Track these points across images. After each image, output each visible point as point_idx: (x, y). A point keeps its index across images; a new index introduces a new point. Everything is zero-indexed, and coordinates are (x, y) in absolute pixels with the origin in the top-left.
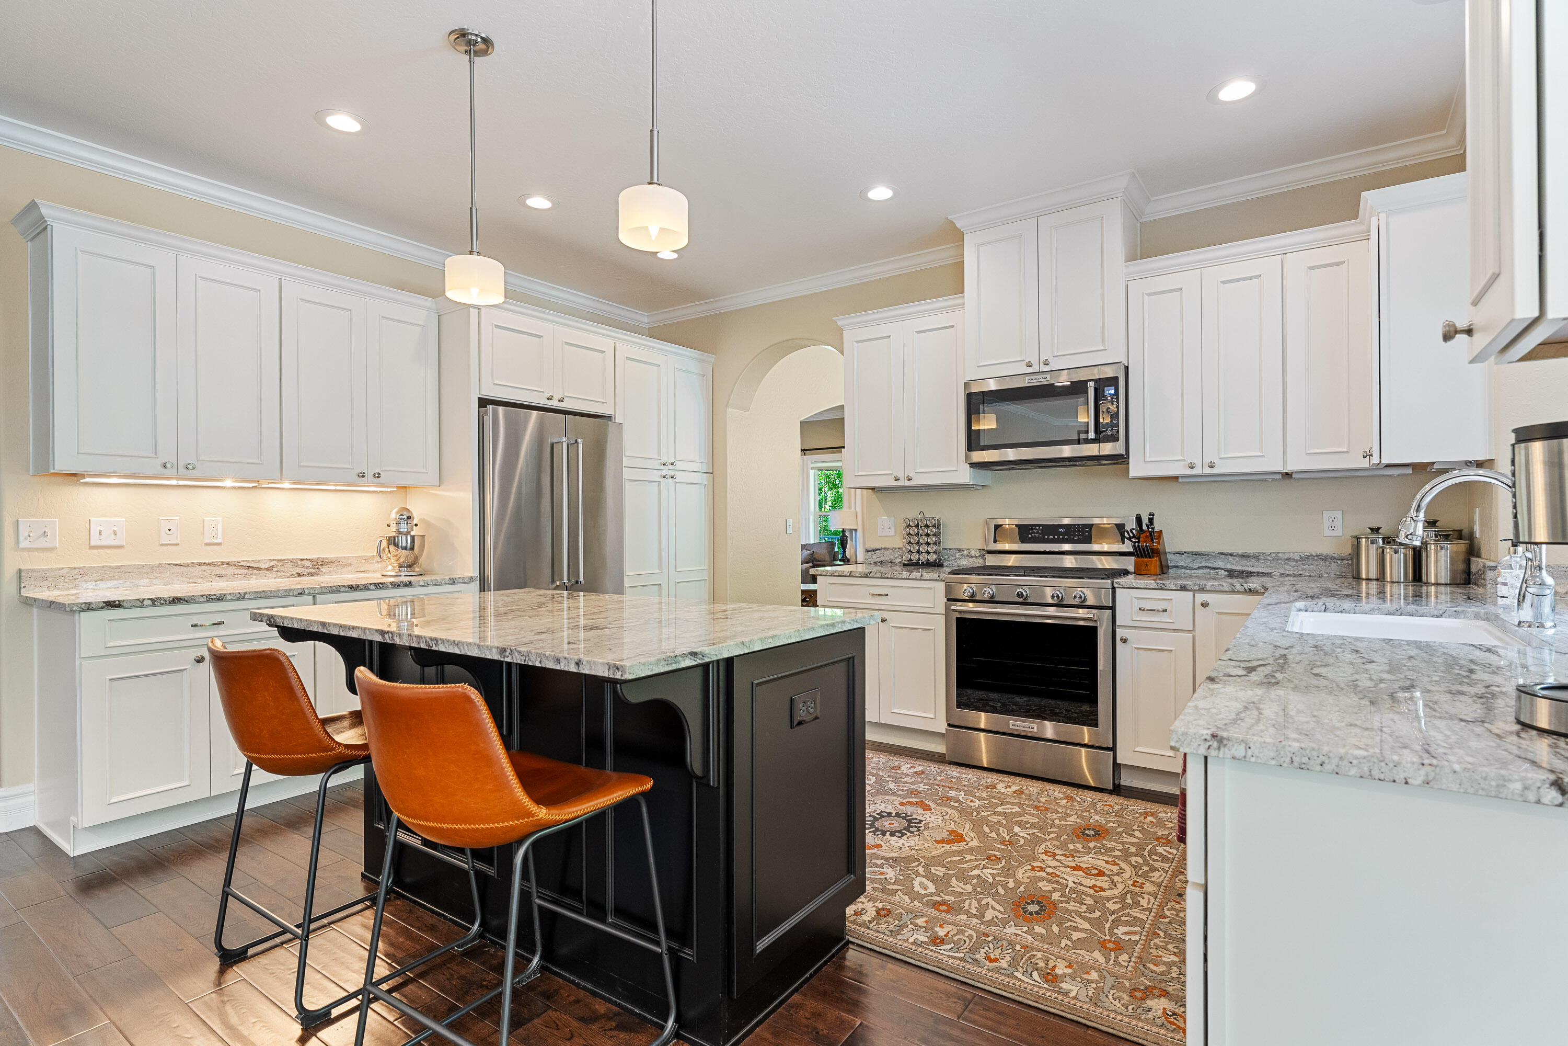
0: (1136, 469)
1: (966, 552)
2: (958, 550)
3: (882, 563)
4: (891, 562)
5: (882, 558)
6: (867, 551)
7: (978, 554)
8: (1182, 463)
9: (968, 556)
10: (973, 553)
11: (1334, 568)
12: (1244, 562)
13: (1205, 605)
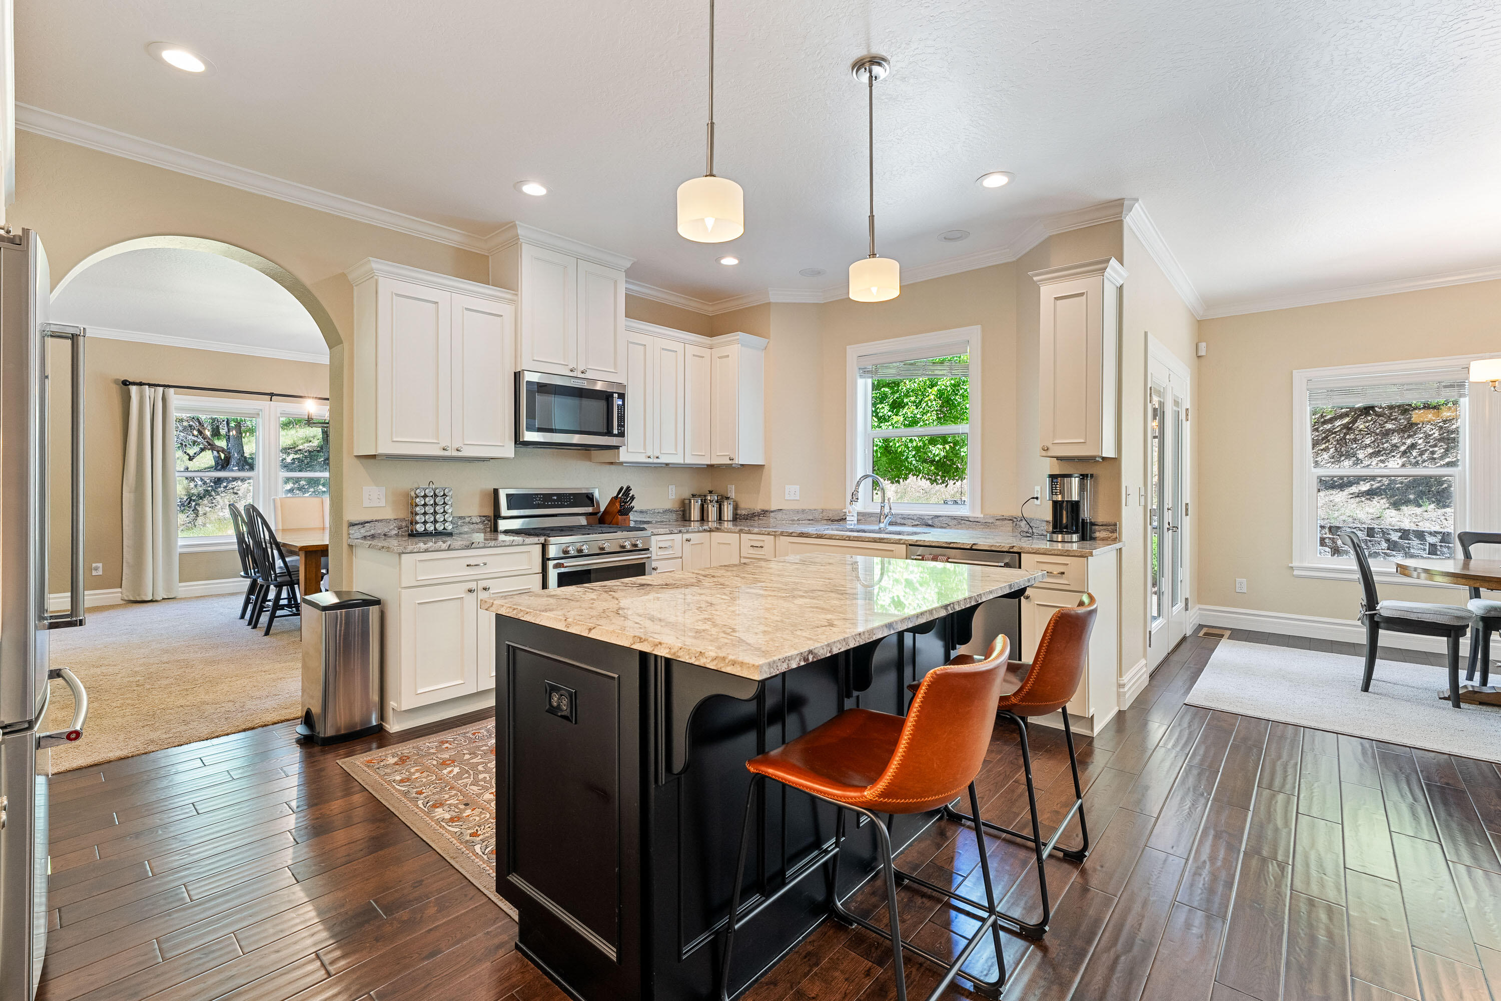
0: (624, 455)
1: (467, 520)
2: (460, 518)
3: (373, 537)
4: (385, 535)
5: (373, 532)
6: (352, 525)
7: (478, 520)
8: (644, 455)
9: (469, 523)
10: (475, 520)
11: (674, 516)
12: (641, 516)
13: (688, 540)
